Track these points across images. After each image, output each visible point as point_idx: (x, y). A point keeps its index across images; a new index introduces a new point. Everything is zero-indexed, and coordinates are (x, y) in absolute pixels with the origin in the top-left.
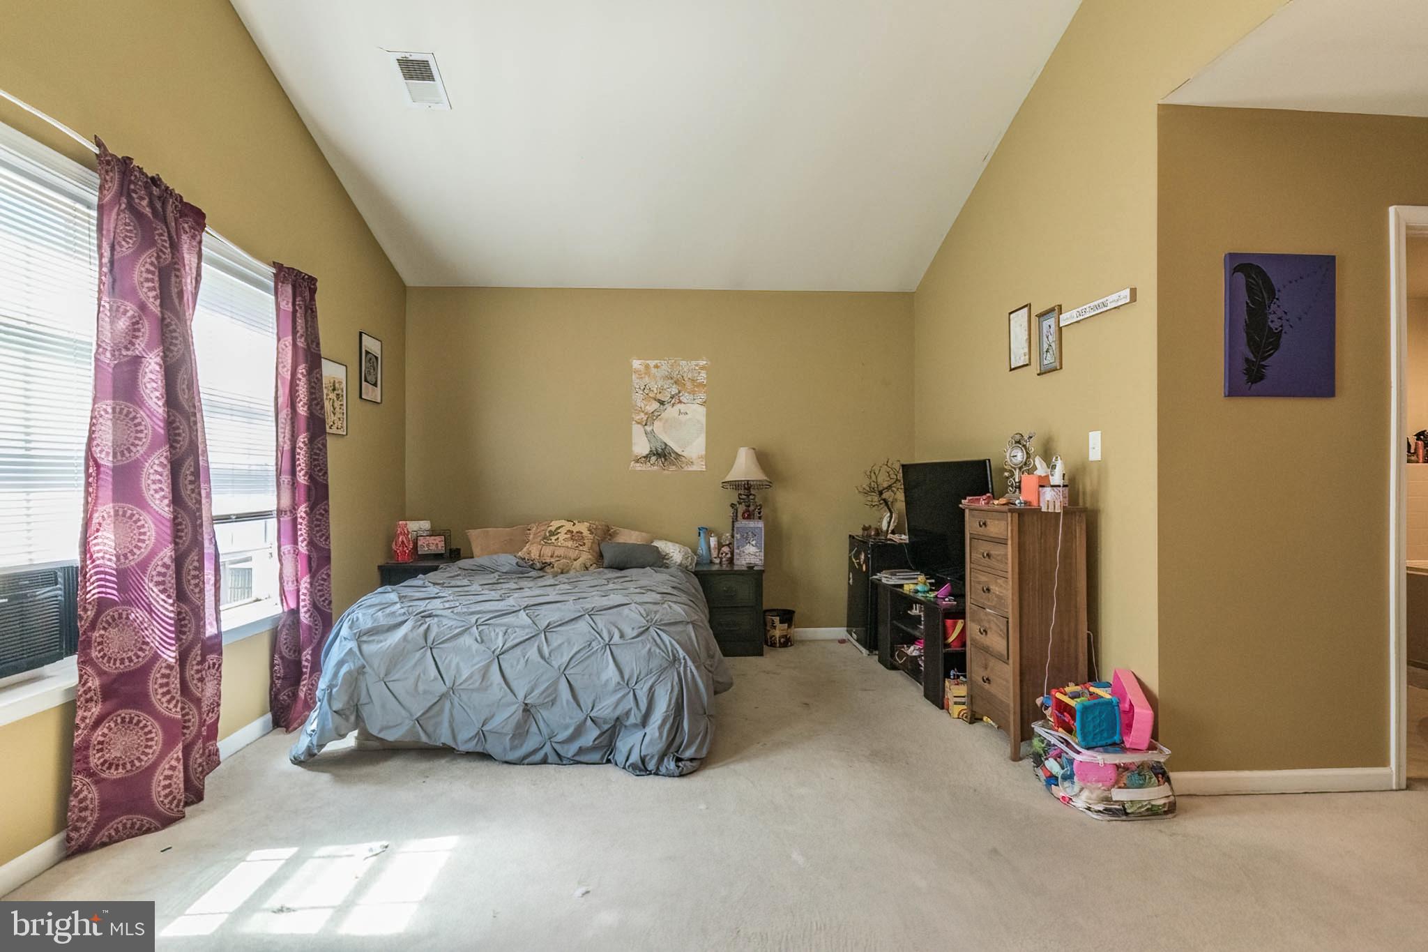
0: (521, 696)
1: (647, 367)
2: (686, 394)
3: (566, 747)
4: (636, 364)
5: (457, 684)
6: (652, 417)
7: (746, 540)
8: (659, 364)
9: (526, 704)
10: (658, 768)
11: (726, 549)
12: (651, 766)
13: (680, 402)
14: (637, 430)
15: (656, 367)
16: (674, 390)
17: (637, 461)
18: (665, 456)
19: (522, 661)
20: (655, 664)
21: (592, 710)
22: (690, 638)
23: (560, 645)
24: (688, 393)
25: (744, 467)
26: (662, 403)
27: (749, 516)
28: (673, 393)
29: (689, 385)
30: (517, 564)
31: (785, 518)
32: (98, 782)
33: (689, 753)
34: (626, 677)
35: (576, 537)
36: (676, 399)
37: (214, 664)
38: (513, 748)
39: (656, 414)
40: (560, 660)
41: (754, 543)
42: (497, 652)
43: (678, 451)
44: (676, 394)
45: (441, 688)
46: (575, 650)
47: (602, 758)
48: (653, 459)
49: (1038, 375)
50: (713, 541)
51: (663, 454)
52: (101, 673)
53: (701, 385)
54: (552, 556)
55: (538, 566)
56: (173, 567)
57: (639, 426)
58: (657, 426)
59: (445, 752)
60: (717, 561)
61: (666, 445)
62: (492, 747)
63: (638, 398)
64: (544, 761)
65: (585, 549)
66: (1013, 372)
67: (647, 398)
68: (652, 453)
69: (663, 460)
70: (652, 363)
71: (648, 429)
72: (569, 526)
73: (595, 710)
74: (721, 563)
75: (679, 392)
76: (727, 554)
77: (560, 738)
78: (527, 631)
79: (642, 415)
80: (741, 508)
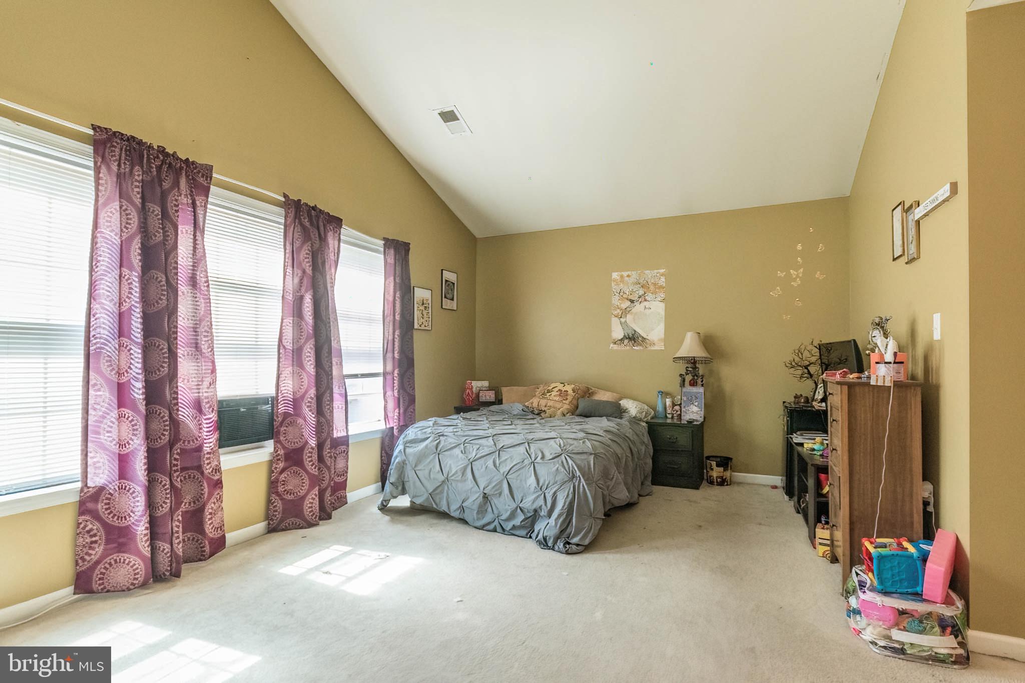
0: (482, 488)
1: (622, 277)
2: (650, 294)
3: (507, 523)
4: (615, 275)
5: (449, 476)
6: (625, 312)
7: (690, 402)
8: (630, 274)
9: (485, 494)
10: (553, 546)
11: (677, 408)
12: (550, 544)
13: (646, 300)
14: (615, 322)
15: (628, 276)
16: (641, 292)
17: (615, 343)
18: (634, 339)
19: (484, 467)
20: (559, 478)
21: (521, 502)
22: (589, 465)
23: (506, 459)
24: (652, 293)
25: (690, 347)
26: (632, 301)
27: (693, 383)
28: (640, 294)
29: (652, 288)
30: (522, 410)
31: (728, 387)
32: (282, 499)
33: (575, 540)
34: (541, 485)
35: (563, 394)
36: (642, 298)
37: (344, 451)
38: (478, 519)
39: (628, 309)
40: (504, 469)
41: (696, 404)
42: (471, 460)
43: (644, 336)
44: (643, 295)
45: (441, 478)
46: (514, 463)
47: (527, 534)
48: (626, 341)
49: (907, 263)
50: (668, 402)
51: (633, 338)
52: (284, 448)
53: (661, 287)
54: (546, 406)
55: (536, 412)
56: (315, 399)
57: (616, 318)
58: (629, 318)
59: (444, 515)
60: (670, 416)
61: (635, 331)
62: (467, 516)
63: (615, 300)
64: (495, 530)
65: (567, 402)
66: (897, 261)
67: (622, 298)
68: (625, 337)
69: (633, 342)
70: (625, 274)
71: (623, 320)
72: (560, 387)
73: (523, 502)
74: (672, 418)
75: (645, 293)
76: (677, 411)
77: (504, 517)
78: (491, 449)
79: (618, 310)
80: (689, 378)
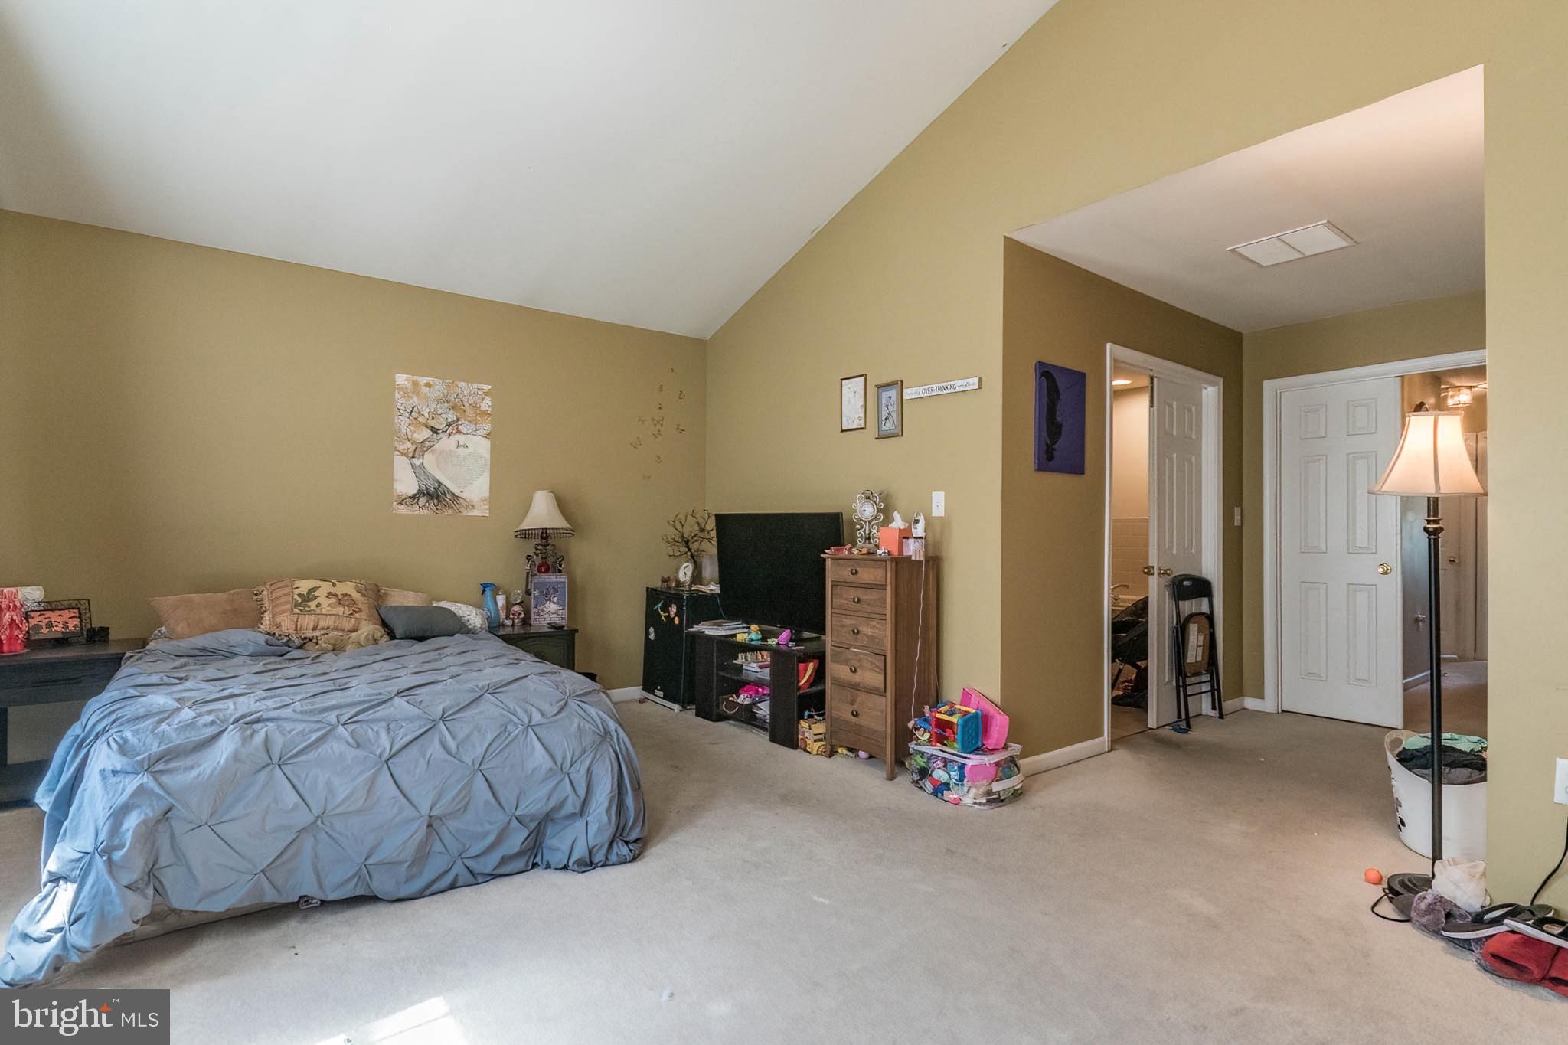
0: (425, 809)
1: (415, 384)
2: (467, 423)
3: (481, 860)
4: (401, 379)
5: (329, 808)
6: (422, 448)
7: (546, 596)
8: (431, 383)
9: (430, 817)
10: (607, 859)
11: (517, 609)
12: (599, 858)
13: (459, 432)
14: (401, 464)
15: (428, 385)
16: (452, 417)
17: (401, 502)
18: (438, 497)
19: (422, 763)
20: (587, 741)
21: (516, 809)
23: (468, 736)
24: (470, 421)
25: (542, 513)
26: (435, 431)
27: (547, 569)
28: (449, 420)
29: (470, 412)
34: (559, 761)
35: (343, 600)
36: (453, 428)
38: (409, 879)
39: (427, 444)
40: (472, 754)
41: (555, 599)
42: (386, 755)
43: (457, 491)
44: (454, 422)
45: (304, 818)
46: (489, 737)
47: (527, 865)
48: (423, 500)
49: (877, 439)
50: (501, 600)
51: (435, 495)
53: (485, 413)
57: (404, 458)
58: (429, 460)
60: (508, 623)
61: (439, 482)
62: (380, 884)
63: (403, 423)
64: (453, 886)
65: (363, 615)
66: (844, 433)
67: (415, 423)
68: (421, 493)
69: (435, 501)
70: (423, 380)
71: (417, 462)
72: (326, 587)
73: (519, 809)
74: (513, 625)
75: (458, 420)
76: (520, 614)
77: (475, 850)
79: (409, 444)
80: (538, 560)
